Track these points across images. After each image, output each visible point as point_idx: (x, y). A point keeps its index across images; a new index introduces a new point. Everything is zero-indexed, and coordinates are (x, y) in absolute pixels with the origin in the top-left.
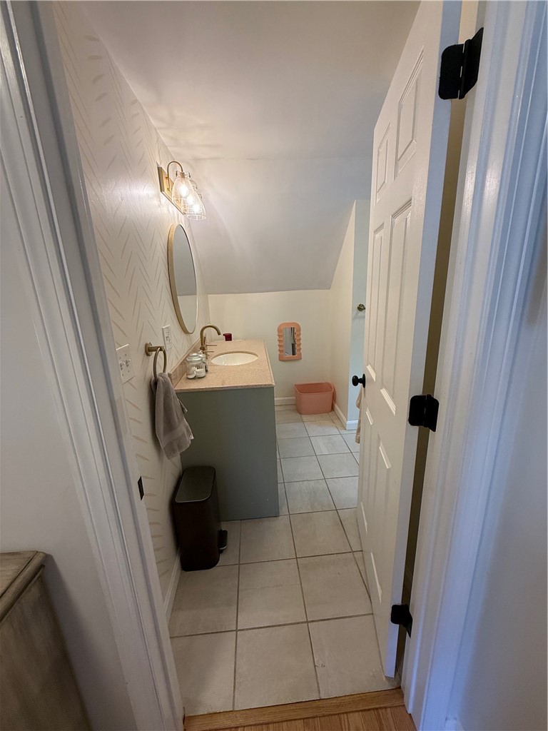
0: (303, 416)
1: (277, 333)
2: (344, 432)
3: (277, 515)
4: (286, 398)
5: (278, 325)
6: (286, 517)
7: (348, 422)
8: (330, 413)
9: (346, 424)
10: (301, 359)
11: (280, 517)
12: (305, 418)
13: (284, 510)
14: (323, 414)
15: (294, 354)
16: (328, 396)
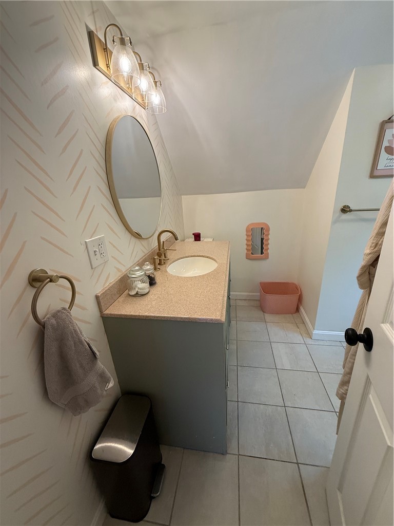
0: (266, 315)
1: (245, 233)
2: (309, 341)
3: (224, 453)
4: (251, 294)
5: (247, 225)
6: (235, 456)
7: (315, 332)
8: (294, 315)
9: (312, 334)
10: (268, 258)
11: (228, 456)
12: (268, 317)
13: (233, 447)
14: (287, 316)
15: (262, 253)
16: (294, 298)
